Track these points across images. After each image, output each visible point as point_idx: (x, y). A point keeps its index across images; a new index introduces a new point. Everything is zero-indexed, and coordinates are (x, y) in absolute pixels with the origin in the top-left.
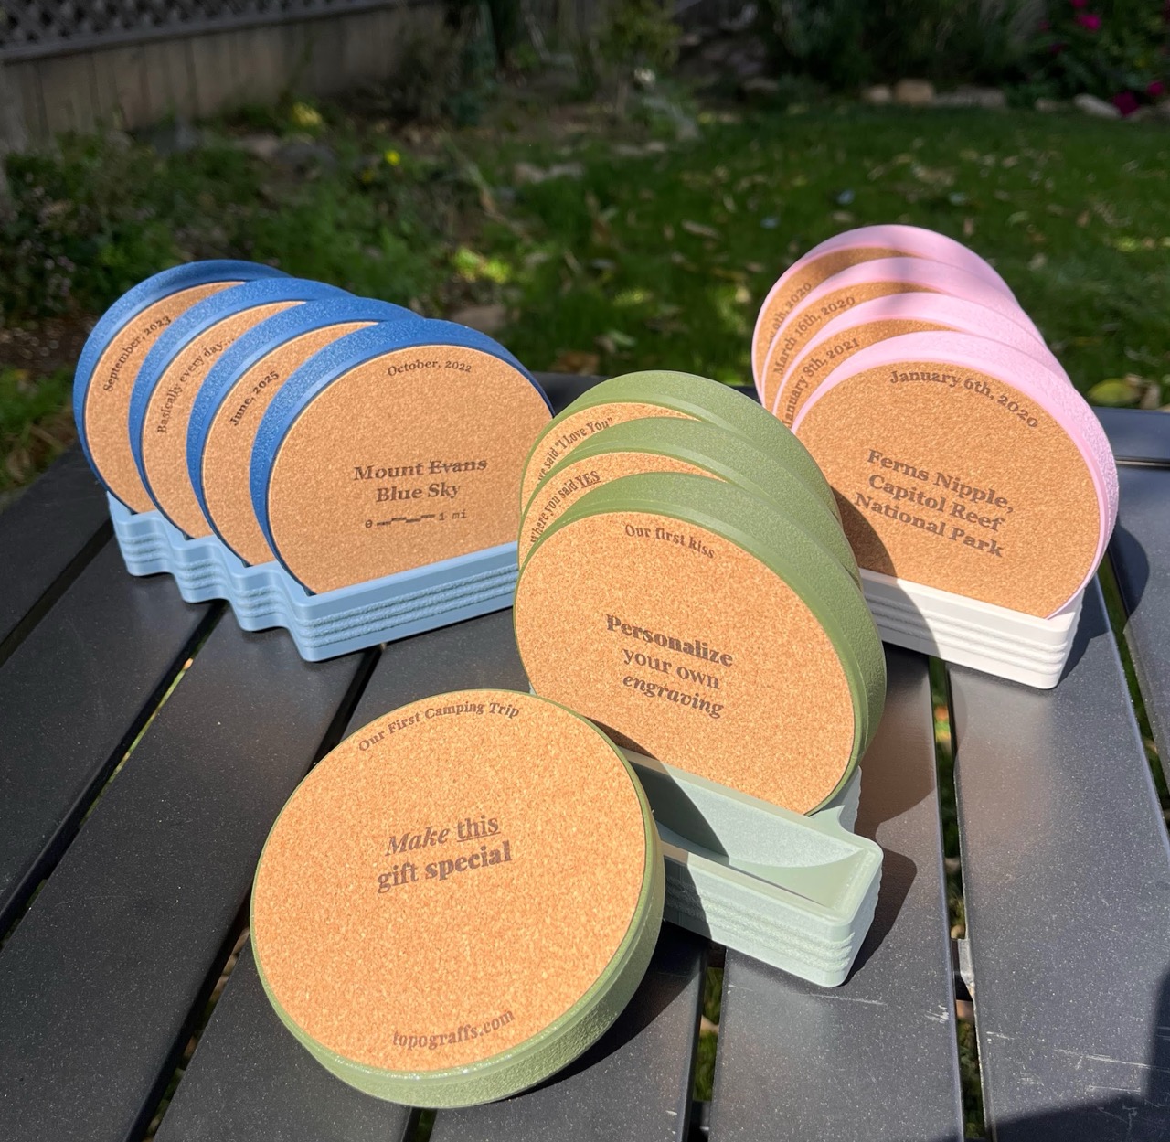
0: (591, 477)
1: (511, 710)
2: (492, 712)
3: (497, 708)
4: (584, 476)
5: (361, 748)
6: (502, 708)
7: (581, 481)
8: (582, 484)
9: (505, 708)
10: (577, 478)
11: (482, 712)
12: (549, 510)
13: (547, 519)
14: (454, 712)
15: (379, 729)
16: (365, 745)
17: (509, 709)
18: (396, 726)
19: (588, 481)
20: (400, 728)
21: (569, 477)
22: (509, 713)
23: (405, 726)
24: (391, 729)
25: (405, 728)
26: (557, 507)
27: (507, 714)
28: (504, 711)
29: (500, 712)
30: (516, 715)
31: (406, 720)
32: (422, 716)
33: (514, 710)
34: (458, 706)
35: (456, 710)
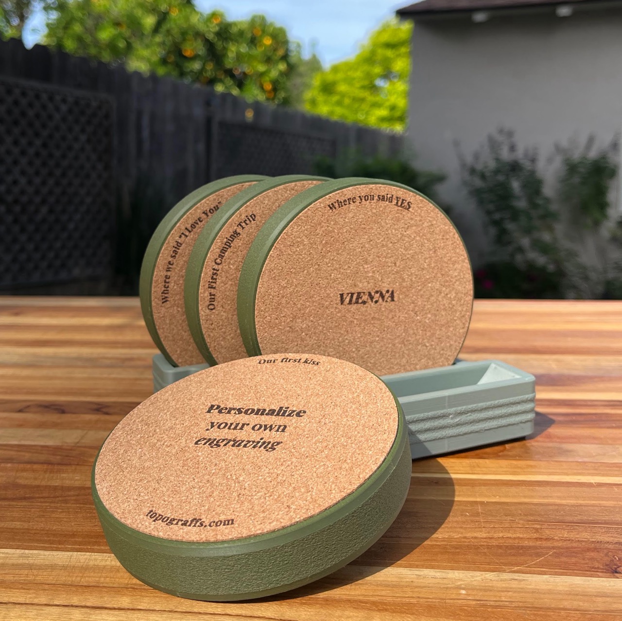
0: (406, 204)
1: (250, 218)
2: (243, 228)
3: (243, 224)
4: (403, 200)
5: (212, 309)
6: (244, 222)
7: (398, 201)
8: (397, 203)
9: (246, 220)
10: (397, 198)
11: (239, 234)
12: (361, 199)
13: (354, 202)
14: (227, 249)
15: (207, 294)
16: (212, 307)
17: (248, 218)
18: (212, 284)
19: (401, 205)
20: (215, 283)
21: (394, 193)
22: (251, 219)
23: (216, 279)
24: (212, 288)
25: (217, 280)
26: (368, 202)
27: (250, 221)
28: (248, 222)
29: (247, 224)
30: (255, 216)
31: (213, 277)
32: (216, 267)
33: (251, 216)
34: (225, 244)
35: (227, 247)
